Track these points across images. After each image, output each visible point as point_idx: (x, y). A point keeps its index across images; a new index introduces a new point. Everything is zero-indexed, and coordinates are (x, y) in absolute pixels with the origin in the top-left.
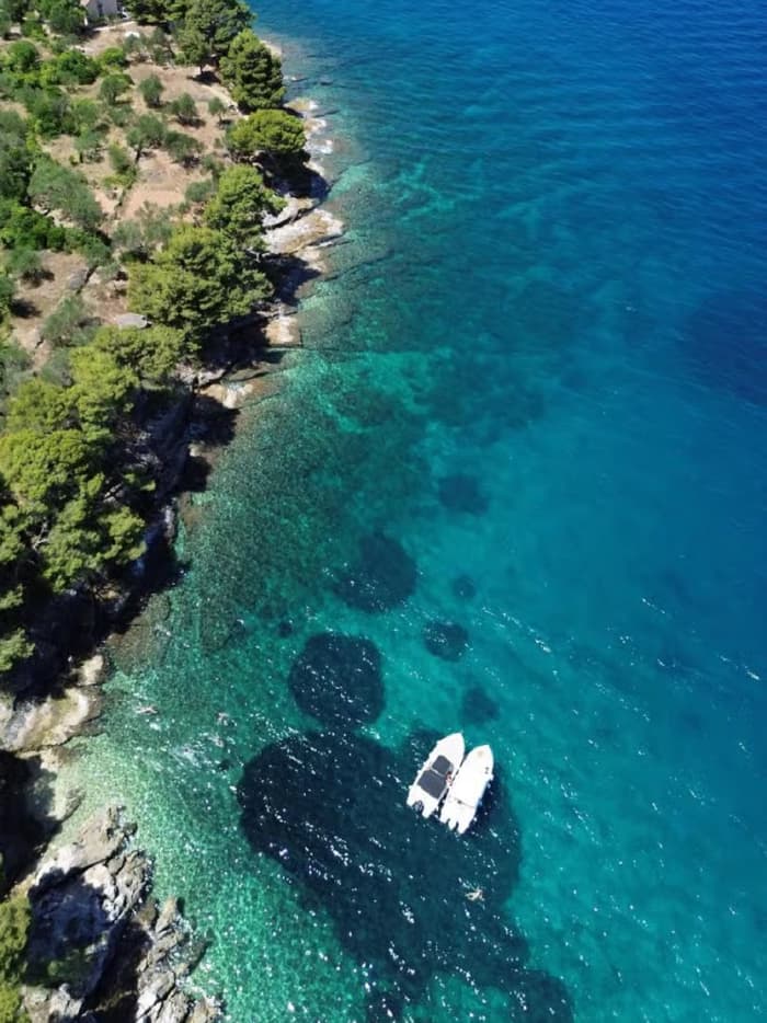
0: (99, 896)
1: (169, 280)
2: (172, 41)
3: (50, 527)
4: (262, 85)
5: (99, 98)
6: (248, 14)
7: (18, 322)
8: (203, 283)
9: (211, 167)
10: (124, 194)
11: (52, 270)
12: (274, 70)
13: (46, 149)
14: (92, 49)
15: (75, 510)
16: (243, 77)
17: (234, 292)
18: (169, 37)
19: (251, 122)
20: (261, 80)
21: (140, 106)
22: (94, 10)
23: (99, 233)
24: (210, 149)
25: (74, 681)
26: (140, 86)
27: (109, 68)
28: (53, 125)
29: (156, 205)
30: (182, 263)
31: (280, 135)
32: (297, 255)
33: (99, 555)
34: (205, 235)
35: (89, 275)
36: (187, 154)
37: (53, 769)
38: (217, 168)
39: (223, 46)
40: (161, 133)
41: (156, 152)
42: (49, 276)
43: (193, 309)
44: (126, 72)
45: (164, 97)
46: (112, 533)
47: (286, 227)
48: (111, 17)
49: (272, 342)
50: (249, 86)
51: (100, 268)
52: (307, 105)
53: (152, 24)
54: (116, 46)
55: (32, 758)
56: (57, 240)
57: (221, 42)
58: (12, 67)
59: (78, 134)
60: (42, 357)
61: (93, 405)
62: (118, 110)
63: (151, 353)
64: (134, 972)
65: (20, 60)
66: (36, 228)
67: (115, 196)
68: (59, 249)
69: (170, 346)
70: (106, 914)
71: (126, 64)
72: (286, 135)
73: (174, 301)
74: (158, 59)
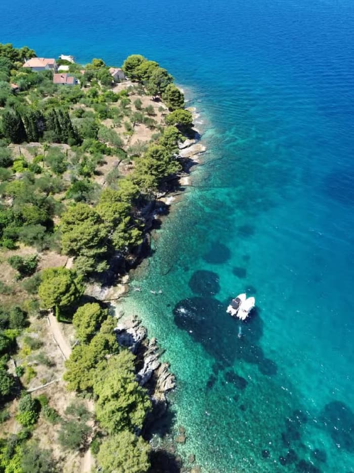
0: (131, 335)
1: (148, 162)
2: (144, 88)
3: (114, 232)
4: (177, 102)
5: (120, 106)
6: (172, 78)
7: (97, 177)
8: (159, 163)
9: (160, 129)
10: (130, 138)
11: (107, 161)
12: (181, 97)
13: (102, 123)
14: (116, 90)
15: (122, 226)
16: (170, 99)
17: (169, 166)
18: (143, 86)
19: (174, 114)
20: (177, 100)
21: (134, 109)
22: (116, 78)
23: (122, 150)
24: (159, 123)
25: (120, 282)
26: (134, 103)
27: (122, 97)
28: (104, 115)
29: (141, 141)
30: (153, 157)
31: (184, 118)
32: (190, 158)
33: (128, 241)
34: (160, 148)
35: (119, 163)
36: (151, 125)
37: (114, 306)
38: (162, 129)
39: (163, 89)
40: (141, 118)
41: (140, 124)
42: (106, 163)
43: (155, 171)
44: (128, 98)
45: (142, 106)
46: (132, 235)
47: (186, 149)
48: (122, 80)
49: (182, 185)
50: (172, 102)
51: (123, 161)
52: (193, 109)
53: (137, 82)
54: (124, 89)
55: (108, 303)
56: (108, 151)
57: (162, 88)
58: (89, 96)
59: (113, 118)
60: (106, 187)
61: (126, 196)
62: (127, 110)
63: (144, 182)
64: (143, 356)
65: (92, 94)
66: (101, 148)
67: (127, 138)
68: (109, 155)
69: (150, 180)
70: (134, 339)
71: (128, 95)
72: (186, 118)
73: (150, 169)
74: (140, 94)
